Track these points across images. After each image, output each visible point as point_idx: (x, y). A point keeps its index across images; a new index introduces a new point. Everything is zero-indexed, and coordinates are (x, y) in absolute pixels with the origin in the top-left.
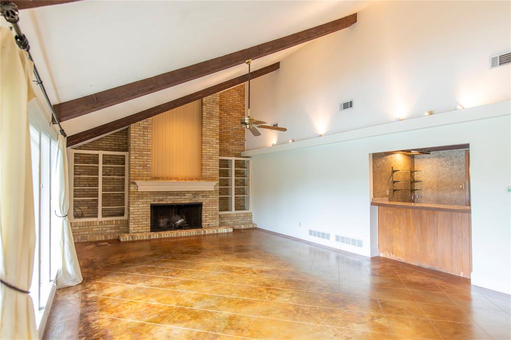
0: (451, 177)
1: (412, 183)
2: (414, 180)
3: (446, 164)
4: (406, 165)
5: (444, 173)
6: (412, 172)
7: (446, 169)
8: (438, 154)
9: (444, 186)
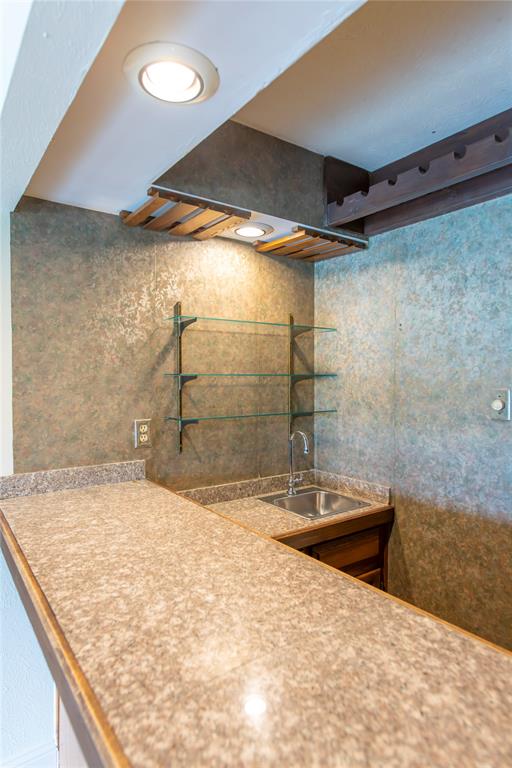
0: (452, 355)
1: (295, 379)
2: (310, 368)
3: (429, 287)
4: (268, 301)
5: (423, 333)
6: (300, 332)
7: (430, 313)
8: (400, 241)
9: (421, 399)
